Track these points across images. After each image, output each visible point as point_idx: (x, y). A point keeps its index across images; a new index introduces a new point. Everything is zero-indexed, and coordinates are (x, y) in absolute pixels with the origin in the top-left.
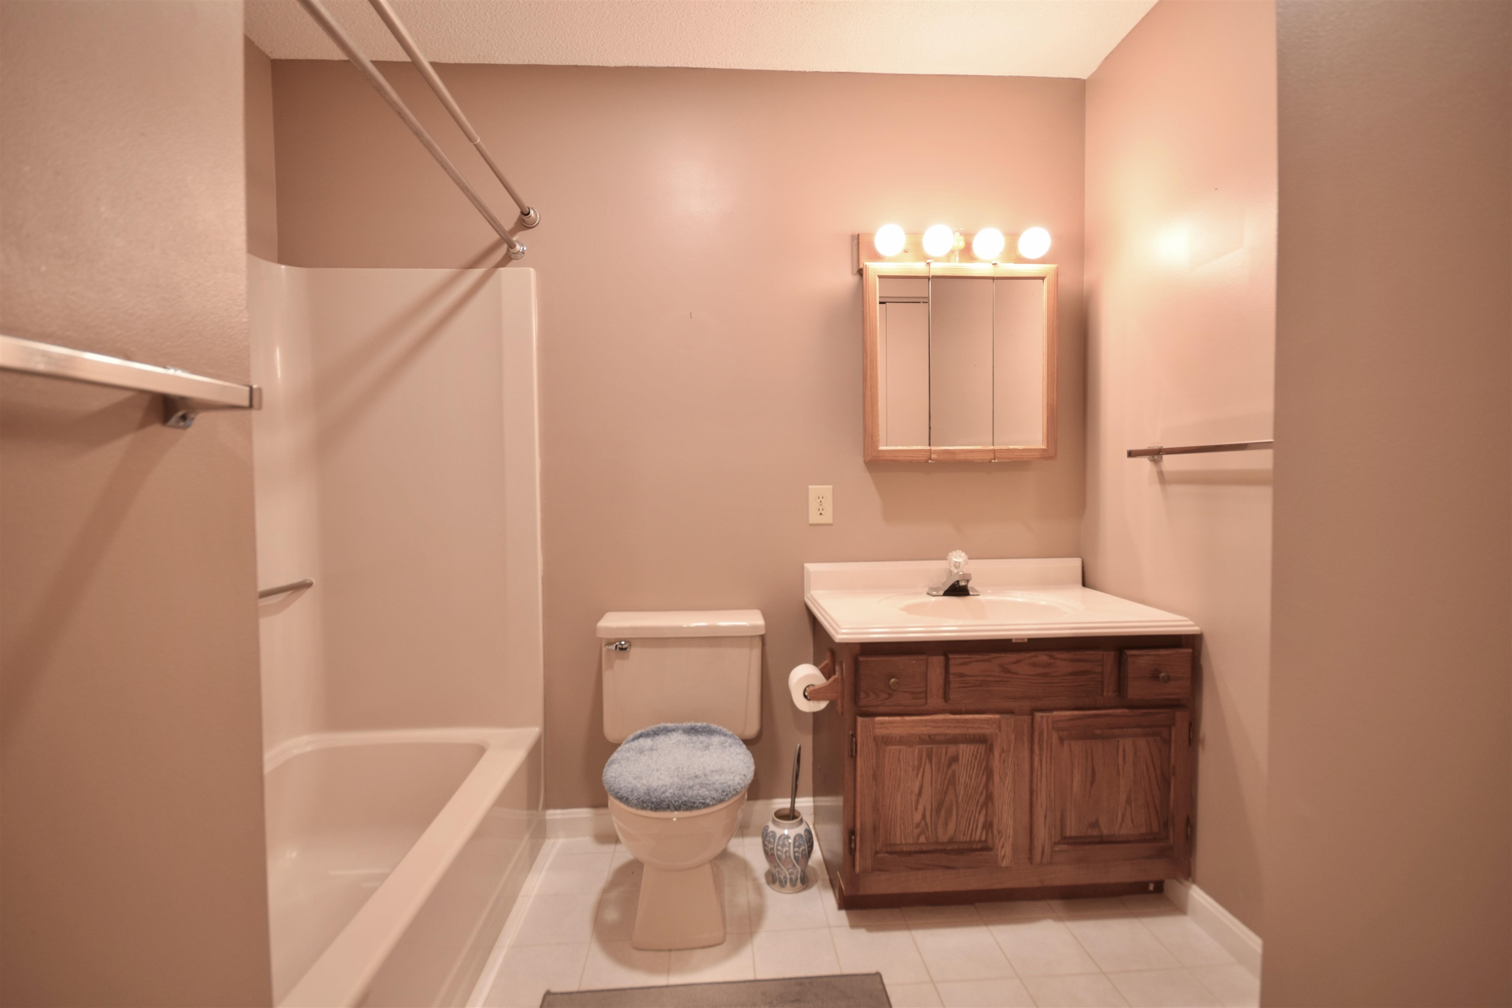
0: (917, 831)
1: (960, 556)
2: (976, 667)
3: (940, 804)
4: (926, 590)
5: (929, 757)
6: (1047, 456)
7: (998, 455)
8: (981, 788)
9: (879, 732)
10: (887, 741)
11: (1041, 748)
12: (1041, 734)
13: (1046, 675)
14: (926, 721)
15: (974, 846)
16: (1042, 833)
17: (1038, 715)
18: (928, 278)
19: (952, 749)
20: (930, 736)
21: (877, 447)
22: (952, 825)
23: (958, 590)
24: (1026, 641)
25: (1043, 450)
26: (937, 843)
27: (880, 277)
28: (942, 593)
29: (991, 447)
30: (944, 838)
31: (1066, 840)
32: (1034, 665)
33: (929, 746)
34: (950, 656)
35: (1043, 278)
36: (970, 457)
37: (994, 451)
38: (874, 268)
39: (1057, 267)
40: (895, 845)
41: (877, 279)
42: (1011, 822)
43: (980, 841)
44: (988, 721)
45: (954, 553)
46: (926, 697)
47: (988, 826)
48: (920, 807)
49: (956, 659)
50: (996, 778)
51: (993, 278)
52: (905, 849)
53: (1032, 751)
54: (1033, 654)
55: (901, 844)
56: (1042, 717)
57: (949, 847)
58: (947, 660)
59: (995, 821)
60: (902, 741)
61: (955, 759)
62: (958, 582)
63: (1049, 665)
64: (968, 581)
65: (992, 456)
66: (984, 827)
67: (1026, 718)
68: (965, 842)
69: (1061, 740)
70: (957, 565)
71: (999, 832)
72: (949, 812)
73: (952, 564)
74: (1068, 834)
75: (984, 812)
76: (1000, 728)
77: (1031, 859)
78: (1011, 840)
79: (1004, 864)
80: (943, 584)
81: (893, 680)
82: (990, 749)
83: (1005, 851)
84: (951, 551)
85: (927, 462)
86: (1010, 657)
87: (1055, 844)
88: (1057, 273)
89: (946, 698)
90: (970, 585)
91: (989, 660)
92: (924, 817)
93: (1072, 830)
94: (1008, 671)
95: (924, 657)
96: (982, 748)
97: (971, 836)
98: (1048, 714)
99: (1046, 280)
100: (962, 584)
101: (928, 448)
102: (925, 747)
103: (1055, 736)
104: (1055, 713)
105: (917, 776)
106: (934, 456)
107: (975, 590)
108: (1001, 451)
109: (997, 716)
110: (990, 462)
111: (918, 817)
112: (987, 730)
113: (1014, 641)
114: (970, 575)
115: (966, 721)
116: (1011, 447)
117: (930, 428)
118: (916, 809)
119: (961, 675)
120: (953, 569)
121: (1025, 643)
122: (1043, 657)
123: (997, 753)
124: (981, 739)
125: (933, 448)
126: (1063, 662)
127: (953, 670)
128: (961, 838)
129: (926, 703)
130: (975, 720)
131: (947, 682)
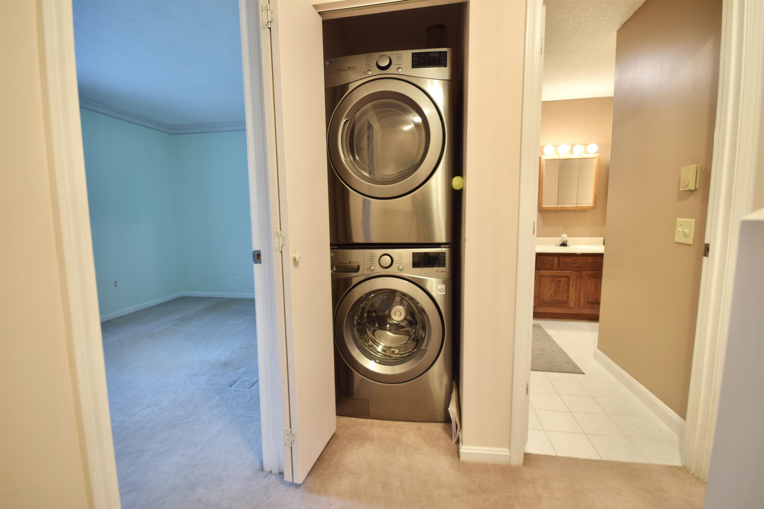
0: (549, 297)
1: (565, 236)
2: (567, 260)
3: (556, 291)
4: (555, 245)
5: (553, 280)
6: (594, 208)
7: (578, 208)
8: (566, 288)
9: (541, 274)
10: (543, 276)
11: (583, 280)
12: (583, 276)
13: (585, 262)
14: (553, 272)
15: (564, 302)
16: (582, 301)
17: (583, 272)
18: (559, 159)
19: (559, 279)
20: (554, 275)
21: (542, 206)
22: (558, 297)
23: (564, 244)
24: (580, 254)
25: (592, 206)
26: (554, 301)
27: (545, 160)
28: (559, 245)
29: (576, 206)
30: (556, 299)
31: (588, 302)
32: (582, 260)
33: (553, 278)
34: (560, 257)
35: (595, 158)
36: (569, 208)
37: (577, 207)
38: (544, 158)
39: (599, 155)
40: (544, 300)
41: (544, 161)
42: (574, 297)
43: (566, 301)
44: (569, 273)
45: (563, 235)
46: (553, 266)
47: (568, 298)
48: (551, 292)
49: (561, 258)
50: (571, 286)
51: (579, 159)
52: (546, 301)
53: (580, 281)
54: (582, 257)
55: (545, 300)
56: (584, 272)
57: (558, 302)
58: (559, 258)
59: (570, 297)
60: (547, 276)
61: (560, 281)
62: (564, 242)
63: (586, 260)
64: (567, 242)
65: (576, 208)
66: (567, 298)
67: (579, 273)
68: (562, 301)
69: (589, 278)
70: (564, 238)
71: (571, 299)
72: (558, 294)
73: (563, 238)
74: (589, 301)
75: (567, 294)
76: (572, 274)
77: (579, 307)
78: (574, 301)
79: (572, 307)
80: (560, 243)
81: (545, 262)
82: (569, 280)
83: (572, 304)
84: (562, 234)
85: (556, 210)
86: (576, 258)
87: (586, 303)
88: (599, 156)
89: (558, 267)
90: (567, 244)
91: (570, 258)
92: (551, 294)
93: (590, 300)
94: (575, 261)
95: (553, 257)
96: (567, 279)
97: (563, 300)
98: (586, 272)
99: (596, 158)
100: (565, 243)
101: (557, 206)
102: (552, 278)
103: (587, 278)
104: (587, 272)
105: (550, 284)
106: (558, 208)
107: (569, 245)
108: (579, 207)
109: (572, 272)
110: (576, 210)
111: (550, 294)
112: (568, 275)
113: (577, 254)
114: (567, 240)
115: (563, 272)
116: (582, 206)
117: (558, 201)
118: (549, 292)
119: (563, 261)
120: (563, 239)
121: (580, 255)
122: (585, 258)
123: (571, 280)
124: (567, 277)
125: (558, 206)
126: (590, 259)
127: (560, 260)
128: (561, 300)
129: (553, 268)
130: (565, 272)
131: (559, 263)
